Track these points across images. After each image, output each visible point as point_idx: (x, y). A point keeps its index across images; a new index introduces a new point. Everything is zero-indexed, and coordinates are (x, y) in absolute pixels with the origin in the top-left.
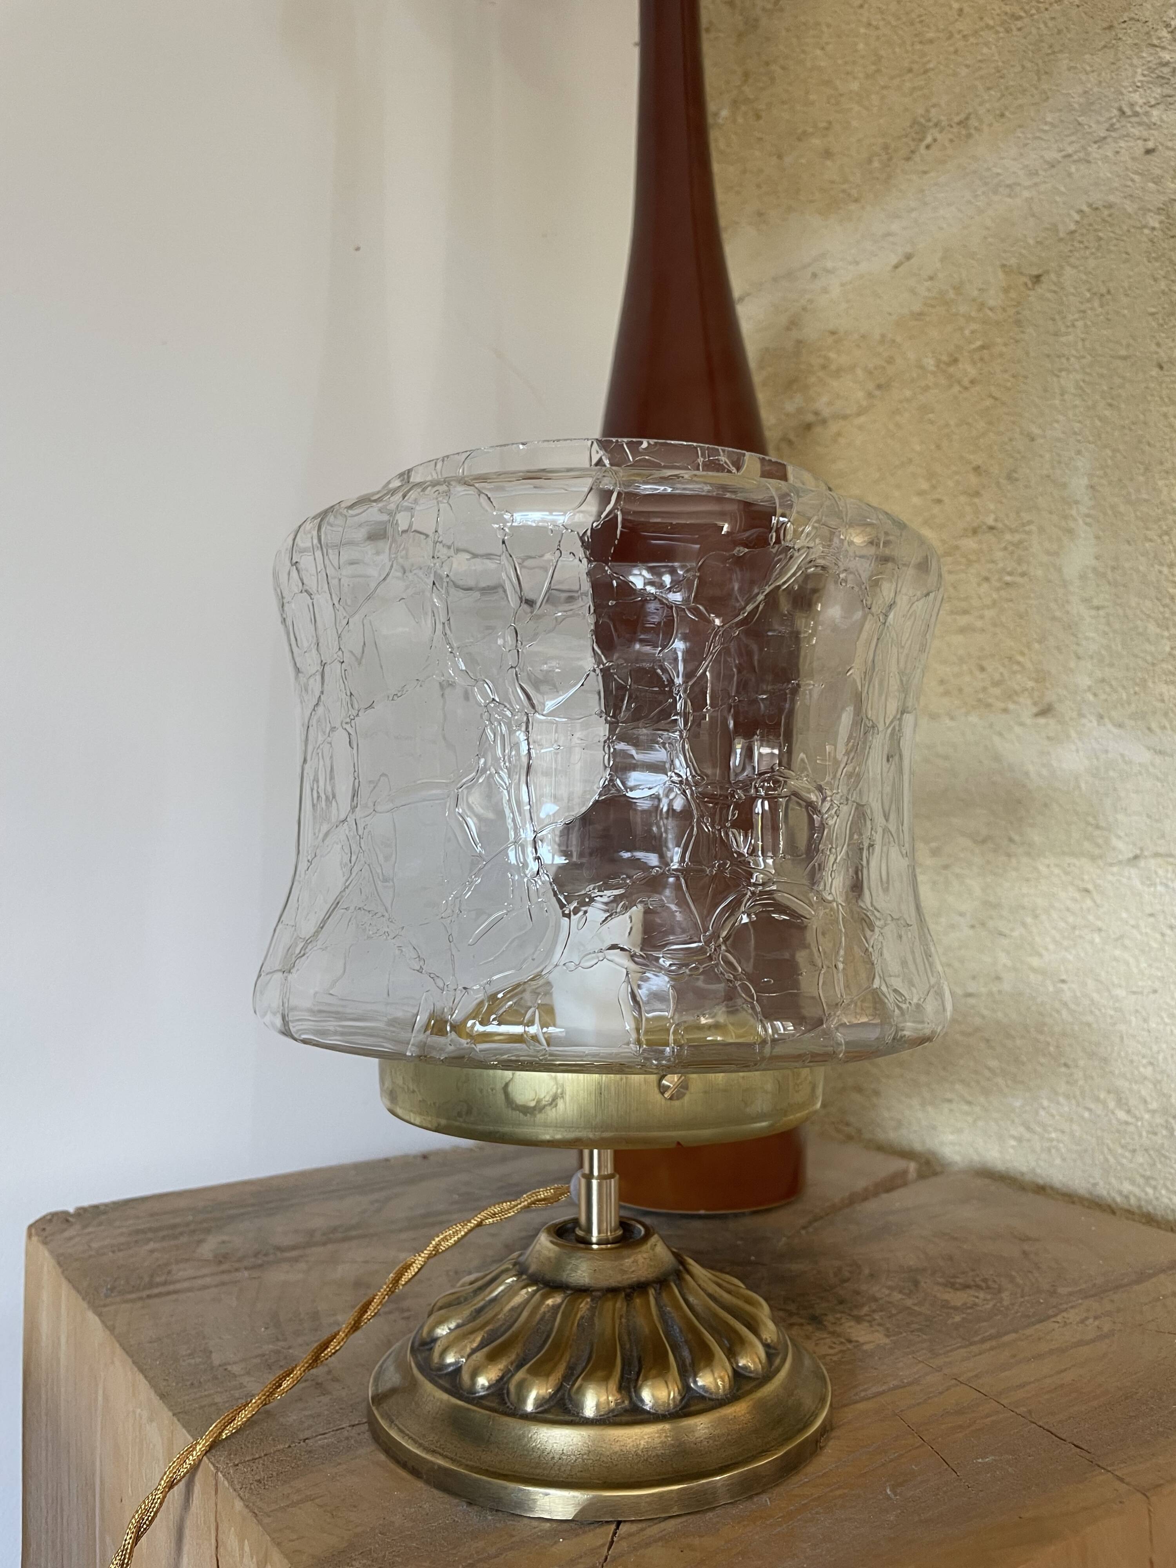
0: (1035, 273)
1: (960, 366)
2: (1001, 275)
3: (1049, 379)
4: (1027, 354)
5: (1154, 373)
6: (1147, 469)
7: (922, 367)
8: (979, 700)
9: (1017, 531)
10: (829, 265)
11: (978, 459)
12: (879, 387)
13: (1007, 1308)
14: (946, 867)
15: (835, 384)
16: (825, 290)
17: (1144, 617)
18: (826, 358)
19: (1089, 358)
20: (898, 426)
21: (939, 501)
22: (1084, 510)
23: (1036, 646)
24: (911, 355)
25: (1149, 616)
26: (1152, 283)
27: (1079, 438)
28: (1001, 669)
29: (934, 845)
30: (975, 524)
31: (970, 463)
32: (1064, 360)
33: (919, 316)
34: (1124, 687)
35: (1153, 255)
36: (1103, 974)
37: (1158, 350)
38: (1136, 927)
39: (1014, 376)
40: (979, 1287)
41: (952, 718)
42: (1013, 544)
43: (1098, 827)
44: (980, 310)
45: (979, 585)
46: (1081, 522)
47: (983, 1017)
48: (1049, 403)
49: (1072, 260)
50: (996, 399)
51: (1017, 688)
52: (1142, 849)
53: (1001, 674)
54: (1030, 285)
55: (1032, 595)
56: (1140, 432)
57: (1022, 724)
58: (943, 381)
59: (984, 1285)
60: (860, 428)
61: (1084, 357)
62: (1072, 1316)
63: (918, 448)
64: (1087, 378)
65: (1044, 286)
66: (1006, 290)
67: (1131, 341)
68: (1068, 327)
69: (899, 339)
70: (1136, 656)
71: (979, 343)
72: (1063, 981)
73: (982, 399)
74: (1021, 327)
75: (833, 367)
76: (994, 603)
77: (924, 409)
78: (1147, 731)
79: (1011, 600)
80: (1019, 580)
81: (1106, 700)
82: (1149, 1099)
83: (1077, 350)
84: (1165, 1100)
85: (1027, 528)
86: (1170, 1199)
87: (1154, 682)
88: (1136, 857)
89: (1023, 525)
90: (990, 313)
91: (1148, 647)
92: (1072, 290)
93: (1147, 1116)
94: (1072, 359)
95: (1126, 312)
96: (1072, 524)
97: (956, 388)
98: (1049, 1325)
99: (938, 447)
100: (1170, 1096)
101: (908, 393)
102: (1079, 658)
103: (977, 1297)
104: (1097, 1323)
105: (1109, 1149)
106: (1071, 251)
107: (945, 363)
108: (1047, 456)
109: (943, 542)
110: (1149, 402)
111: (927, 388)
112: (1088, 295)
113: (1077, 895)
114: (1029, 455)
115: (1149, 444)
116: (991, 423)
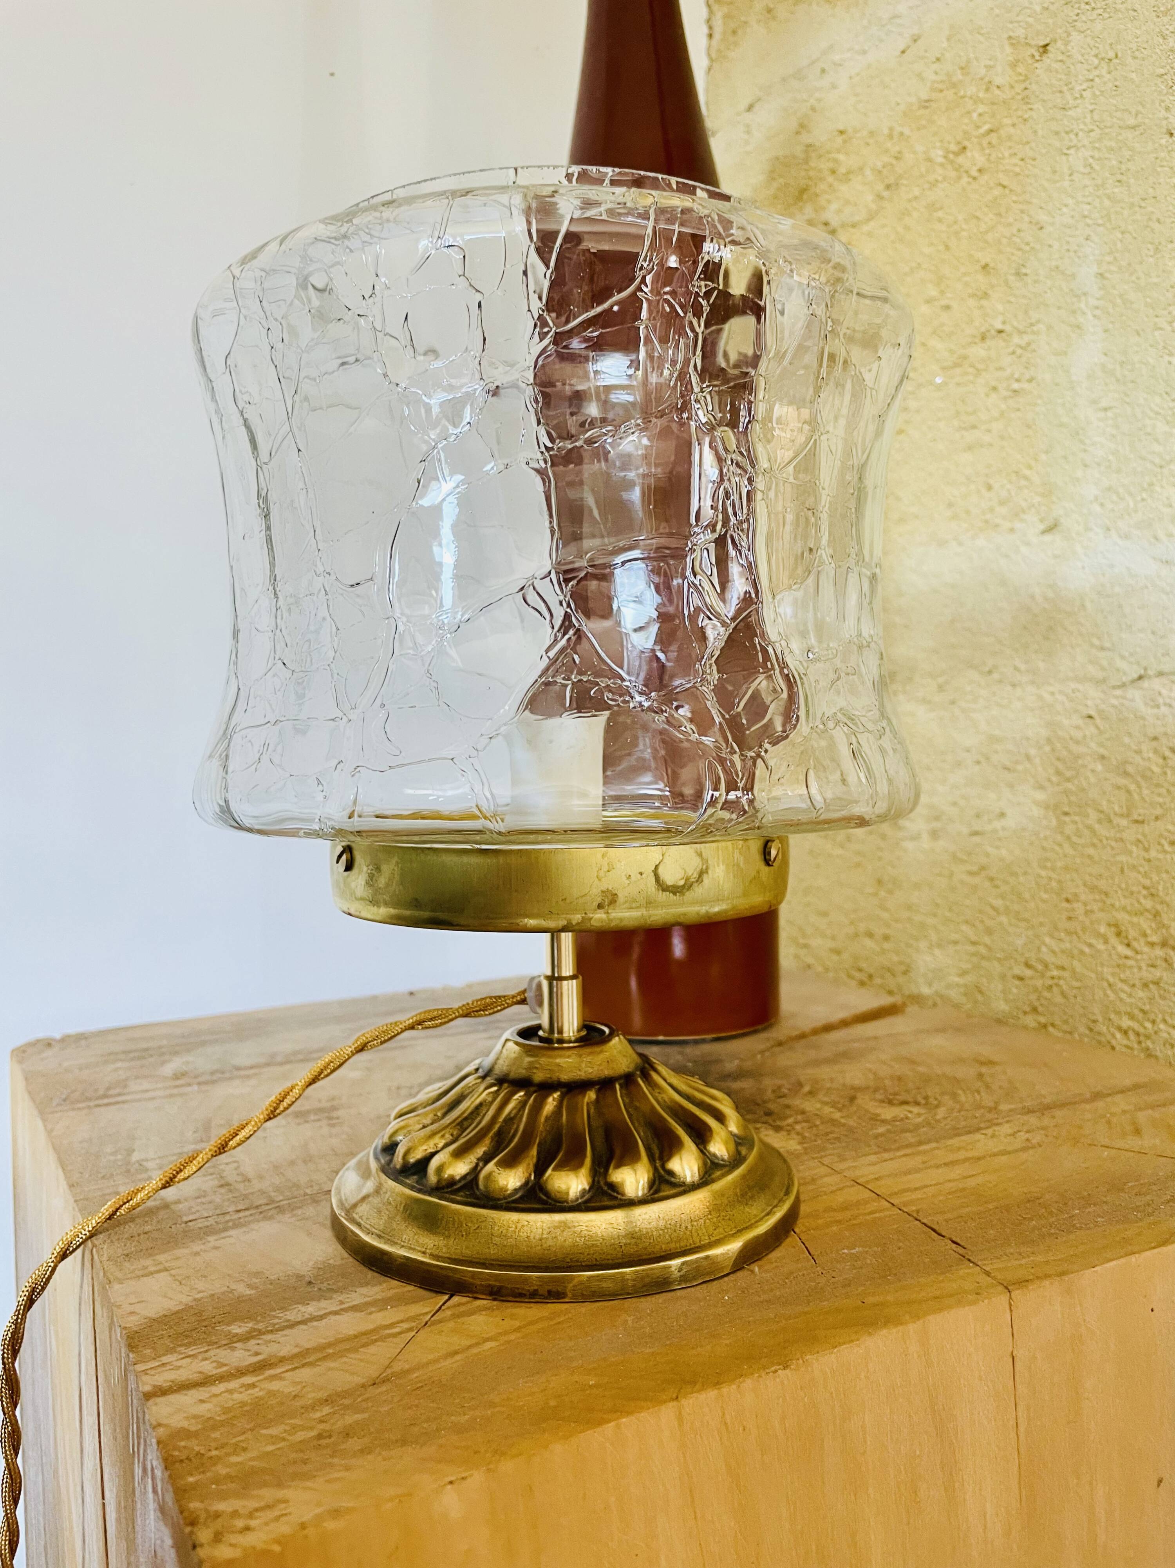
0: (1043, 43)
1: (969, 154)
2: (1008, 49)
3: (1058, 158)
4: (1035, 132)
5: (1163, 142)
6: (1157, 250)
7: (929, 160)
8: (986, 522)
9: (1025, 332)
10: (837, 58)
11: (985, 257)
12: (888, 187)
13: (938, 1121)
14: (953, 702)
15: (844, 188)
16: (834, 86)
17: (1152, 415)
18: (836, 161)
19: (1098, 131)
20: (907, 228)
21: (947, 308)
22: (1093, 302)
23: (1043, 457)
24: (920, 148)
25: (1157, 413)
26: (1161, 40)
27: (1088, 221)
28: (1008, 486)
29: (941, 680)
30: (983, 329)
31: (978, 261)
32: (1072, 136)
33: (925, 104)
34: (1131, 494)
35: (1162, 9)
36: (1104, 803)
37: (1168, 115)
38: (1138, 752)
39: (1022, 160)
40: (917, 1103)
41: (960, 544)
42: (1021, 348)
43: (1102, 649)
44: (987, 90)
45: (987, 395)
46: (1090, 317)
47: (987, 855)
48: (1058, 185)
49: (1078, 24)
50: (1004, 187)
51: (1024, 504)
52: (1145, 669)
53: (1009, 491)
54: (1037, 58)
55: (1039, 402)
56: (1150, 209)
57: (1028, 544)
58: (953, 174)
59: (923, 1102)
60: (870, 234)
61: (1092, 131)
62: (1006, 1129)
63: (927, 250)
64: (1097, 154)
65: (1051, 55)
66: (1014, 65)
67: (1140, 108)
68: (1076, 98)
69: (907, 131)
70: (1144, 459)
71: (986, 127)
72: (1066, 814)
73: (991, 188)
74: (1028, 103)
75: (842, 170)
76: (1002, 413)
77: (932, 207)
78: (1153, 540)
79: (1018, 410)
80: (1026, 386)
81: (1113, 510)
82: (1149, 932)
83: (1085, 124)
84: (1164, 931)
85: (1035, 328)
86: (1169, 1034)
87: (1162, 487)
88: (1140, 678)
89: (1032, 325)
90: (997, 92)
91: (1158, 448)
92: (1080, 58)
93: (1146, 949)
94: (1081, 134)
95: (1134, 75)
96: (1081, 320)
97: (965, 179)
98: (978, 1136)
99: (947, 247)
100: (1170, 927)
101: (917, 191)
102: (1086, 466)
103: (910, 1112)
104: (1027, 1135)
105: (1110, 985)
106: (1077, 15)
107: (953, 153)
108: (1056, 245)
109: (952, 352)
110: (1158, 174)
111: (933, 185)
112: (1096, 61)
113: (1080, 722)
114: (1038, 247)
115: (1159, 221)
116: (999, 215)
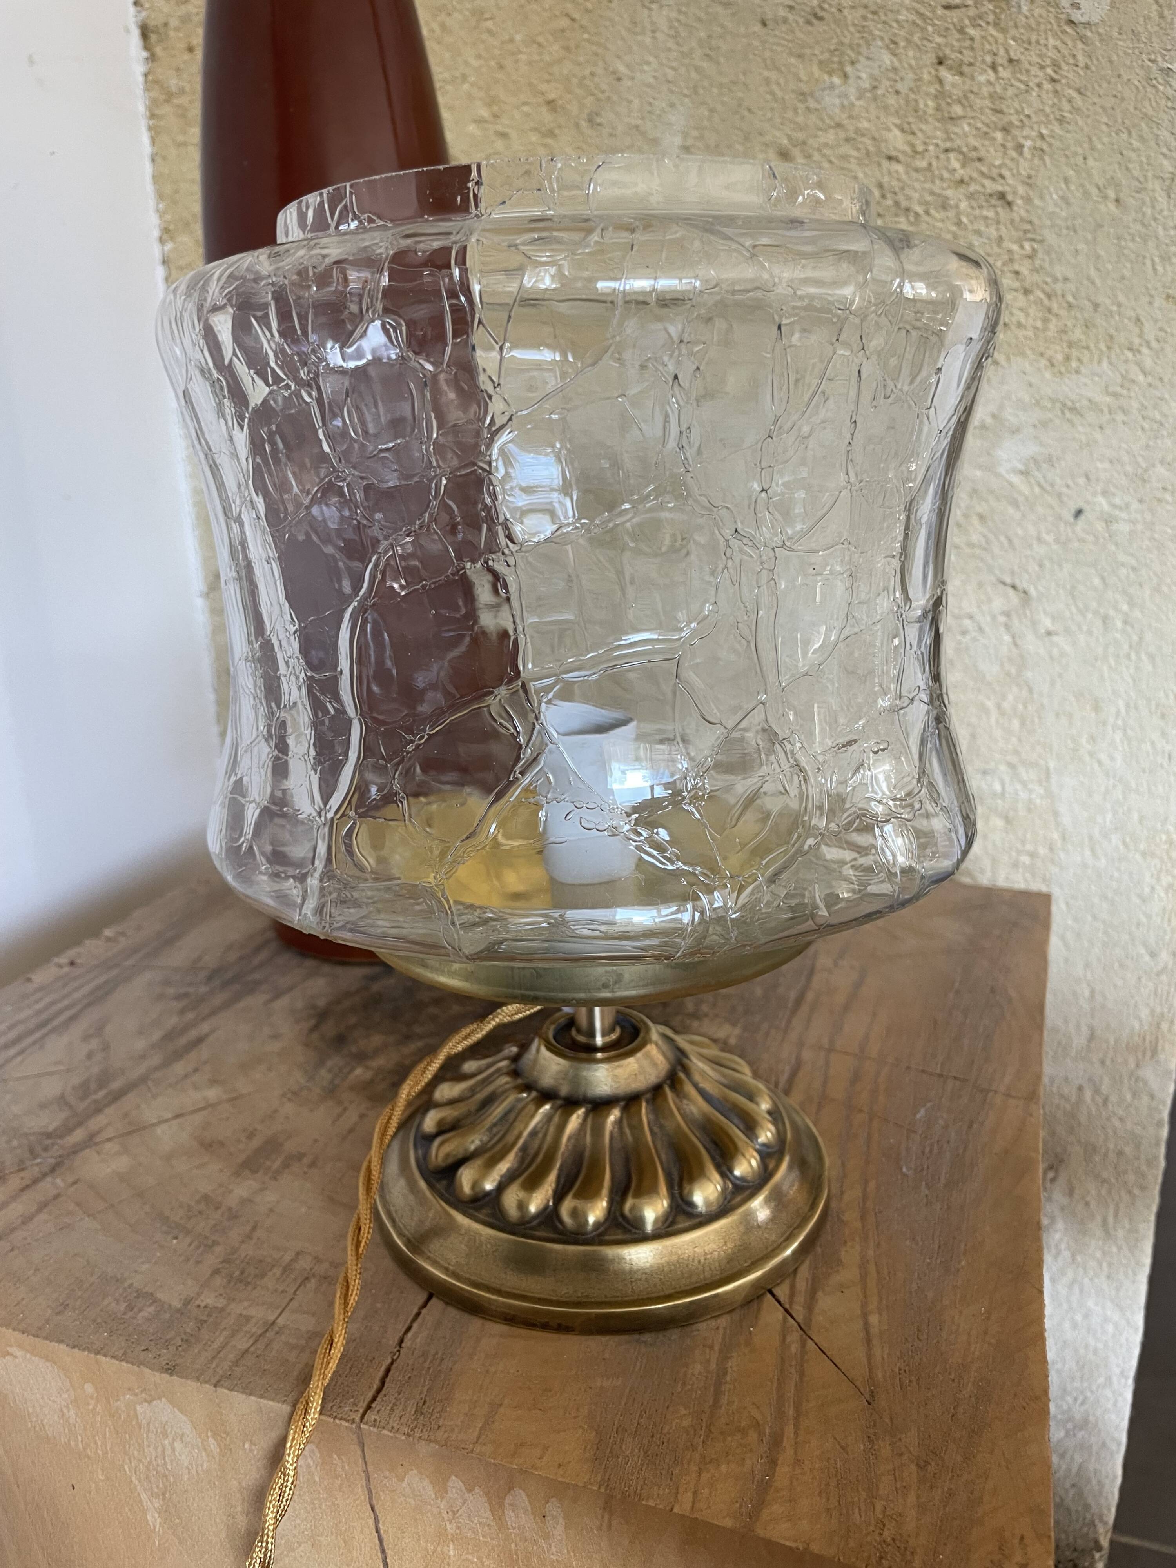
5: (756, 29)
11: (552, 91)
21: (504, 135)
27: (673, 88)
31: (542, 94)
48: (638, 38)
50: (573, 20)
56: (740, 94)
64: (682, 19)
73: (556, 17)
99: (501, 67)
108: (636, 102)
110: (750, 62)
114: (615, 98)
115: (749, 110)
116: (567, 49)
